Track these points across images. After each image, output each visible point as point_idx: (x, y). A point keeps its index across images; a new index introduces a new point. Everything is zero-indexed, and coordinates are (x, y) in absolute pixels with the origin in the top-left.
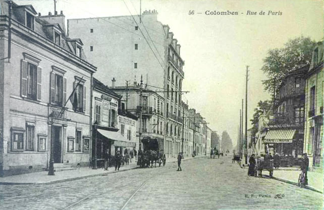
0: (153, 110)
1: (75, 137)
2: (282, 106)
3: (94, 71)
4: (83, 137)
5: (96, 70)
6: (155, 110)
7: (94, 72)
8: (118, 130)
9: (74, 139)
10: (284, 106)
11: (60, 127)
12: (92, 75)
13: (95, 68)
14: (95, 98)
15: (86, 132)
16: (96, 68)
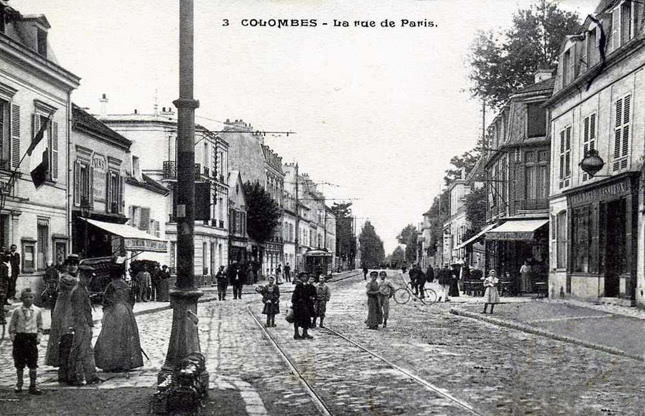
0: (202, 171)
1: (36, 239)
2: (501, 162)
3: (73, 85)
4: (54, 238)
5: (78, 84)
6: (207, 171)
7: (73, 89)
8: (127, 220)
9: (34, 242)
10: (504, 164)
11: (6, 216)
12: (69, 94)
13: (76, 80)
14: (77, 146)
15: (60, 225)
16: (79, 79)
